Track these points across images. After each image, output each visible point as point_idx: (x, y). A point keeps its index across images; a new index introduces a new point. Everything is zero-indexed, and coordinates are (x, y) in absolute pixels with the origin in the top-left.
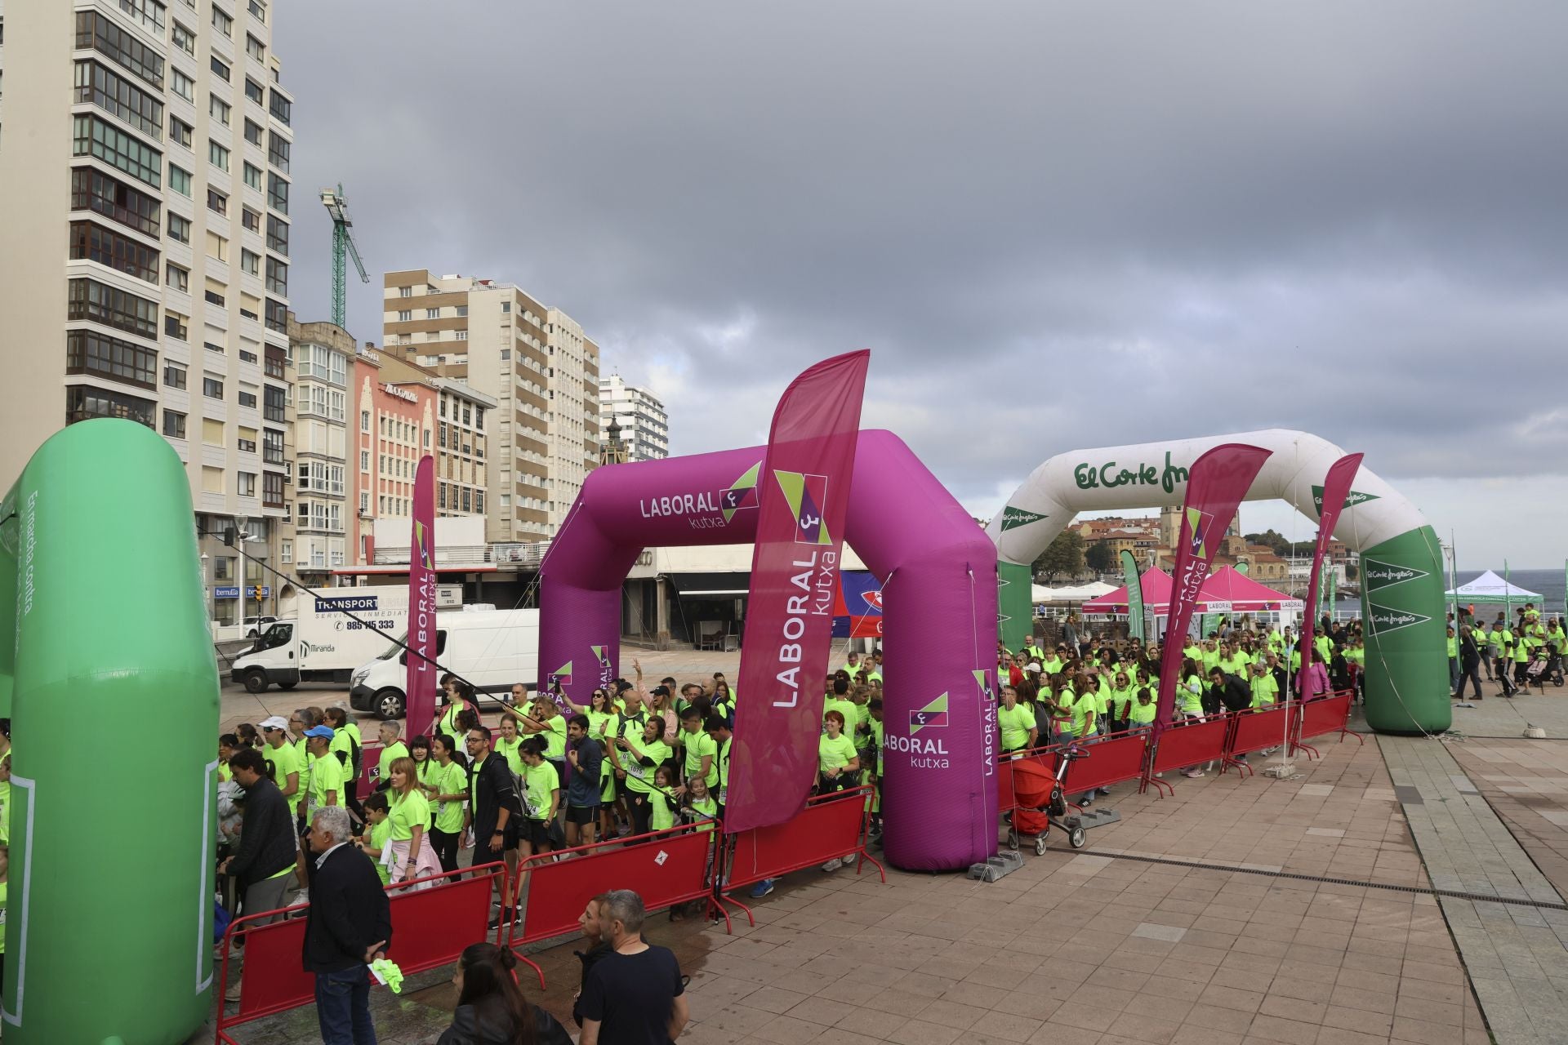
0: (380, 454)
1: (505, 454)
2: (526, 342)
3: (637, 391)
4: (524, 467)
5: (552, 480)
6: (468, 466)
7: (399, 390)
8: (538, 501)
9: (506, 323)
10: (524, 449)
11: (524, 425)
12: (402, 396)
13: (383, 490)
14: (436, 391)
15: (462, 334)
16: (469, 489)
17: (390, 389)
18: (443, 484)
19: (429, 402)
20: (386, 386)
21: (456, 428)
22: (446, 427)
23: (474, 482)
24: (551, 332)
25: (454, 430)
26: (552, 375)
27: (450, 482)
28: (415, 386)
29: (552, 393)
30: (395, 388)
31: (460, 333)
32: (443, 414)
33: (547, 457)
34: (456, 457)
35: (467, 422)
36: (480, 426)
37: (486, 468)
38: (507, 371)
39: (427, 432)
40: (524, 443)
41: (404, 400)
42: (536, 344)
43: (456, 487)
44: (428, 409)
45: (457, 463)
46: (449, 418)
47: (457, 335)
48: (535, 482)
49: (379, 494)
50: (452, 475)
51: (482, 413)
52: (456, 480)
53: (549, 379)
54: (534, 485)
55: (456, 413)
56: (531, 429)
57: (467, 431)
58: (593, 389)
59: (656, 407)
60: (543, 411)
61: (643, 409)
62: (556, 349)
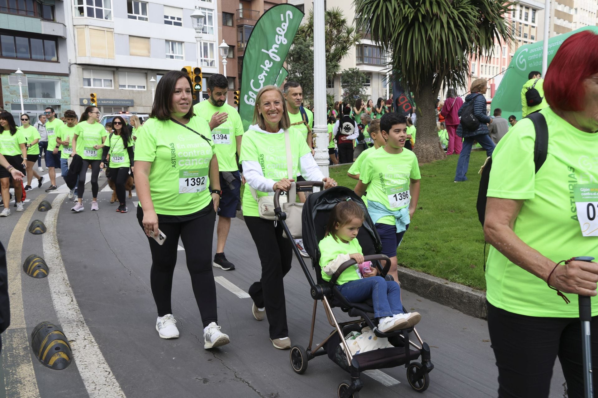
11: (559, 18)
21: (520, 23)
25: (520, 25)
32: (514, 16)
34: (520, 41)
35: (526, 20)
36: (533, 22)
40: (558, 29)
46: (517, 18)
51: (535, 13)
55: (521, 15)
56: (563, 20)
57: (526, 25)
60: (571, 8)
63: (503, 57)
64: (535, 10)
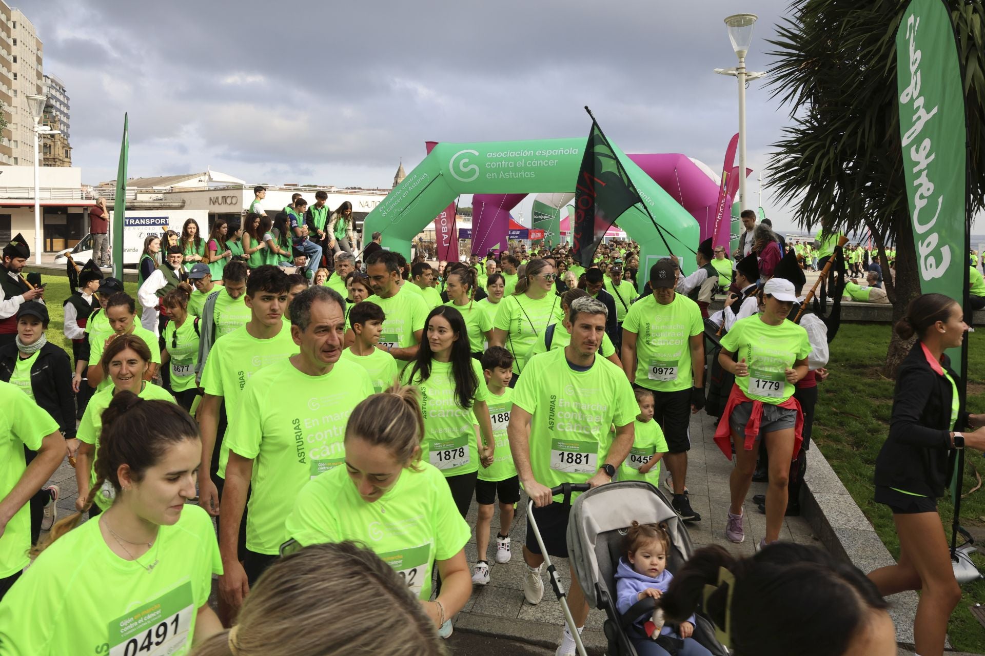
3: (49, 78)
5: (16, 141)
24: (14, 27)
26: (15, 60)
29: (15, 75)
33: (12, 124)
42: (3, 35)
53: (13, 64)
54: (4, 144)
58: (39, 75)
59: (61, 91)
60: (9, 88)
61: (53, 92)
62: (18, 42)
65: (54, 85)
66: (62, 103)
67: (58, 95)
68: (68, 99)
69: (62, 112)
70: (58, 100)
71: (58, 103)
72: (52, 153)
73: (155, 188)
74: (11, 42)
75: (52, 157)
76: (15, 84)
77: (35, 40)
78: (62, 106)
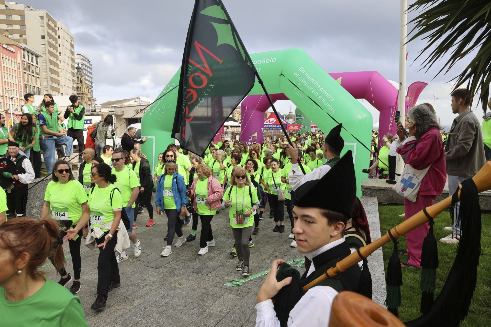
0: (3, 71)
1: (45, 75)
2: (50, 33)
3: (81, 55)
4: (52, 80)
5: (62, 85)
6: (34, 78)
7: (8, 47)
8: (57, 93)
9: (43, 25)
10: (52, 74)
11: (51, 65)
12: (9, 49)
13: (5, 85)
14: (21, 48)
15: (23, 27)
16: (35, 87)
17: (5, 46)
18: (26, 84)
19: (19, 52)
20: (3, 44)
21: (29, 63)
22: (25, 63)
23: (36, 85)
24: (59, 30)
25: (29, 64)
26: (60, 46)
27: (28, 84)
28: (13, 46)
29: (60, 53)
30: (6, 46)
31: (22, 26)
32: (24, 58)
33: (60, 77)
34: (30, 75)
35: (32, 62)
36: (37, 64)
37: (40, 79)
38: (44, 43)
39: (19, 64)
40: (52, 71)
41: (10, 51)
42: (53, 34)
43: (30, 86)
44: (19, 55)
45: (30, 77)
46: (26, 60)
47: (21, 27)
48: (56, 86)
49: (4, 87)
50: (29, 81)
52: (30, 83)
53: (59, 48)
54: (56, 87)
55: (28, 58)
56: (54, 66)
57: (33, 65)
58: (73, 53)
59: (88, 61)
60: (57, 59)
61: (84, 62)
62: (61, 37)
63: (20, 84)
64: (37, 57)
65: (84, 58)
66: (88, 67)
67: (86, 63)
68: (91, 65)
69: (88, 72)
70: (86, 66)
71: (86, 67)
72: (82, 91)
73: (112, 105)
74: (57, 37)
75: (82, 93)
76: (60, 58)
77: (69, 36)
78: (88, 68)
